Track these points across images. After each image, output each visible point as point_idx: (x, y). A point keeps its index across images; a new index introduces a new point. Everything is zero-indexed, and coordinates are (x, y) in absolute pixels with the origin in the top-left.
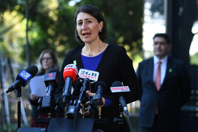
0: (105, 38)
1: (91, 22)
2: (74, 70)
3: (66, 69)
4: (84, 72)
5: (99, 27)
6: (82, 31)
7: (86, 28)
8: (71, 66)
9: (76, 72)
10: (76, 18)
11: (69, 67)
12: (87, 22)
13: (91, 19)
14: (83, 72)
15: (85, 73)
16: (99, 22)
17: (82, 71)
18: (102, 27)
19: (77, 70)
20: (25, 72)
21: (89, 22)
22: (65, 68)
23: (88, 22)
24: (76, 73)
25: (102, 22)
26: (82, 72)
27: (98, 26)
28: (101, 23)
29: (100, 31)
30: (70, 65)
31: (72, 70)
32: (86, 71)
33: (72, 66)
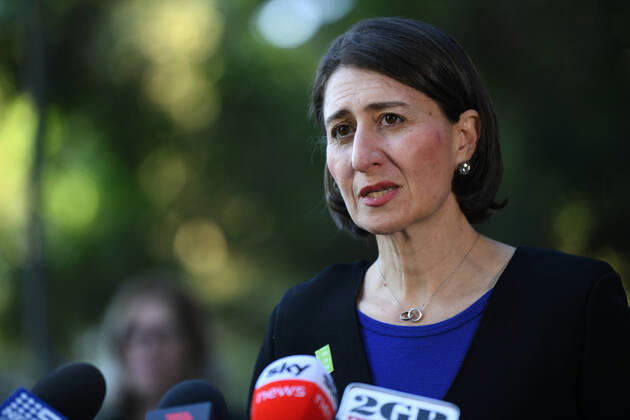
0: (495, 206)
1: (403, 120)
2: (312, 389)
3: (267, 388)
4: (372, 402)
5: (456, 146)
6: (351, 173)
7: (376, 156)
8: (295, 370)
9: (327, 401)
10: (320, 101)
11: (286, 376)
12: (378, 121)
13: (401, 104)
14: (365, 401)
15: (376, 409)
16: (453, 116)
17: (359, 398)
18: (473, 146)
19: (328, 393)
20: (31, 401)
21: (392, 119)
22: (264, 379)
23: (384, 122)
24: (324, 407)
25: (472, 113)
26: (358, 404)
27: (450, 141)
28: (468, 120)
29: (461, 165)
30: (291, 360)
31: (301, 392)
32: (383, 396)
33: (301, 370)
